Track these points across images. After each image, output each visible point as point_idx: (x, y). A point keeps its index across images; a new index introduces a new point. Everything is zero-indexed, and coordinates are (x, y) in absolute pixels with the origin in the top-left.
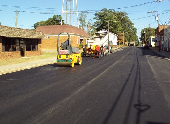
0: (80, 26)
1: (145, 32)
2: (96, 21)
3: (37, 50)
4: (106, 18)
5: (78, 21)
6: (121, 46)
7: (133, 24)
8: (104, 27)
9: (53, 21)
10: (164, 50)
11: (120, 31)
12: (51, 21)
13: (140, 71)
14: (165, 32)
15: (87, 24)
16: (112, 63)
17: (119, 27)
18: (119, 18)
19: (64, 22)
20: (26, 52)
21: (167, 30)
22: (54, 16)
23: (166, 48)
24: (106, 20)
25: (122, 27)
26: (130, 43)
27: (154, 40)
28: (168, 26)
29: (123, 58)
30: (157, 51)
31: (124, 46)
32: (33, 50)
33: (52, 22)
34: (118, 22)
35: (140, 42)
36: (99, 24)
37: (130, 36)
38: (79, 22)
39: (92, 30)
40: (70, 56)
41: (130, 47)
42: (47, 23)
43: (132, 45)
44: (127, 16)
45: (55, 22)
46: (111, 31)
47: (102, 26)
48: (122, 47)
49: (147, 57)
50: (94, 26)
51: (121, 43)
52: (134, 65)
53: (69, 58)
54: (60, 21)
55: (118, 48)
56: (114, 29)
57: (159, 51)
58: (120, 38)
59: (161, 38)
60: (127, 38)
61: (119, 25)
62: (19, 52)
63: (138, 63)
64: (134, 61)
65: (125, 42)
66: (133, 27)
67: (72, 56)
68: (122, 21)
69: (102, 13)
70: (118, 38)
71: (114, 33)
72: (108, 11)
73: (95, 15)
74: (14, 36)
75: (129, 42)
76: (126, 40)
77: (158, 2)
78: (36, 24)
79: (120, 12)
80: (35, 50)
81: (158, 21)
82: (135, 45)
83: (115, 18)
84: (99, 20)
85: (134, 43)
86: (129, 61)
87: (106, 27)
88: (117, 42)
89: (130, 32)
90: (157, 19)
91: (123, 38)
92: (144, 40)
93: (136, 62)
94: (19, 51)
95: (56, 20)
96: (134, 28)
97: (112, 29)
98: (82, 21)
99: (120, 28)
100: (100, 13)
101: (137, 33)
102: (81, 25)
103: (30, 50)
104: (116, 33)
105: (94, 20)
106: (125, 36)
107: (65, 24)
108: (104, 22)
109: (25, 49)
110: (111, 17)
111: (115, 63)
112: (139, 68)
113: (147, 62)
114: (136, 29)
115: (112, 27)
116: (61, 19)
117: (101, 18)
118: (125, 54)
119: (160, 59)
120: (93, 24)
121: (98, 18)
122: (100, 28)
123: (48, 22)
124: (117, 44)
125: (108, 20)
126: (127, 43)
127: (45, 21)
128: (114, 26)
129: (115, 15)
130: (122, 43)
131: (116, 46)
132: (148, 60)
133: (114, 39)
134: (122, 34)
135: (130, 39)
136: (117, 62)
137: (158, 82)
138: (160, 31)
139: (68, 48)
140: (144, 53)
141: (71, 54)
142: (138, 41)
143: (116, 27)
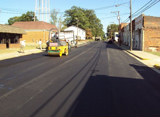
0: (51, 22)
1: (110, 28)
2: (66, 17)
3: (19, 43)
4: (76, 15)
5: (50, 17)
6: (88, 41)
7: (100, 21)
8: (74, 23)
9: (27, 17)
10: (125, 45)
11: (88, 27)
12: (25, 16)
13: (99, 58)
14: (125, 30)
15: (58, 20)
16: (80, 53)
17: (87, 23)
18: (87, 16)
19: (37, 18)
20: (11, 45)
21: (127, 27)
22: (28, 12)
23: (126, 43)
24: (76, 17)
25: (90, 24)
26: (97, 38)
27: (117, 36)
28: (127, 24)
29: (89, 49)
30: (118, 45)
31: (91, 40)
32: (15, 43)
33: (25, 18)
34: (86, 19)
35: (106, 37)
36: (69, 20)
37: (97, 32)
38: (51, 19)
39: (62, 26)
40: (59, 48)
41: (97, 41)
42: (21, 19)
43: (98, 40)
44: (94, 13)
45: (29, 17)
46: (80, 27)
47: (72, 22)
48: (90, 41)
49: (108, 50)
50: (64, 22)
51: (88, 38)
52: (96, 54)
53: (58, 49)
54: (34, 17)
55: (86, 42)
56: (83, 25)
57: (120, 45)
58: (88, 33)
59: (123, 34)
60: (94, 33)
61: (87, 22)
62: (5, 45)
63: (100, 53)
64: (97, 52)
65: (92, 37)
66: (100, 23)
67: (60, 48)
68: (90, 18)
69: (72, 10)
70: (86, 33)
71: (82, 29)
72: (78, 9)
73: (65, 12)
74: (2, 32)
75: (95, 37)
76: (93, 36)
77: (116, 6)
78: (10, 19)
79: (88, 10)
80: (17, 43)
81: (119, 19)
82: (101, 40)
83: (84, 16)
84: (69, 17)
85: (100, 38)
86: (93, 51)
87: (75, 23)
88: (85, 37)
89: (97, 28)
90: (118, 19)
91: (90, 34)
92: (110, 36)
93: (98, 52)
94: (5, 43)
95: (30, 16)
96: (101, 25)
97: (80, 25)
98: (54, 17)
99: (88, 25)
100: (70, 10)
101: (103, 29)
102: (53, 21)
103: (13, 43)
104: (84, 29)
105: (64, 16)
106: (93, 32)
107: (38, 20)
108: (73, 19)
109: (10, 42)
110: (80, 14)
111: (83, 53)
112: (99, 56)
113: (107, 52)
114: (102, 25)
115: (81, 23)
116: (34, 15)
117: (71, 15)
118: (91, 47)
119: (118, 51)
120: (64, 20)
121: (68, 15)
122: (70, 24)
123: (22, 17)
124: (85, 39)
125: (77, 16)
126: (94, 38)
127: (19, 17)
128: (83, 22)
129: (84, 13)
130: (90, 38)
131: (84, 40)
132: (108, 51)
133: (83, 34)
134: (89, 29)
135: (96, 34)
136: (84, 52)
137: (108, 63)
138: (122, 28)
139: (57, 41)
140: (107, 47)
141: (60, 46)
142: (105, 36)
143: (84, 23)
